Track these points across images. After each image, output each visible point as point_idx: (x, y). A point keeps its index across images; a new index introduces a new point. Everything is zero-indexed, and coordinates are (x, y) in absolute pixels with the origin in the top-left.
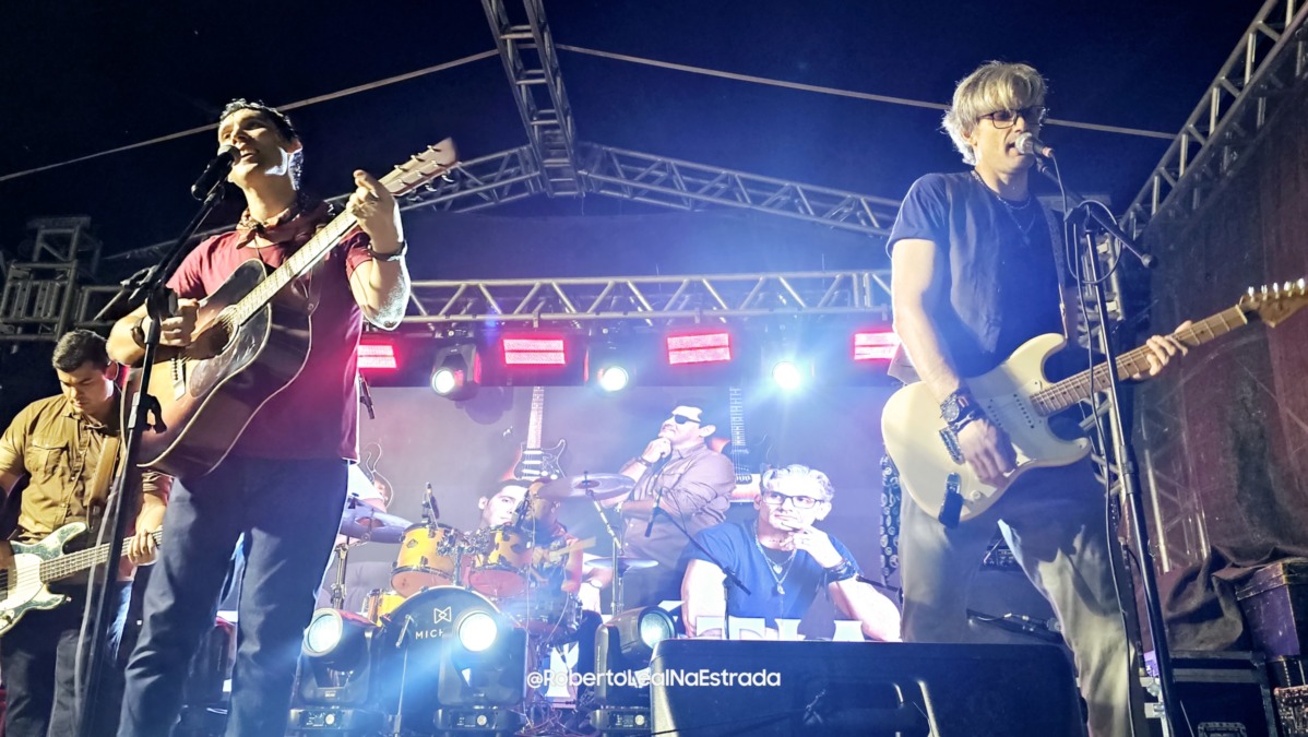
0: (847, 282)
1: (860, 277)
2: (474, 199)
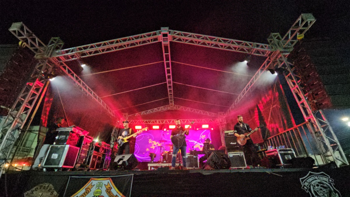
0: (201, 120)
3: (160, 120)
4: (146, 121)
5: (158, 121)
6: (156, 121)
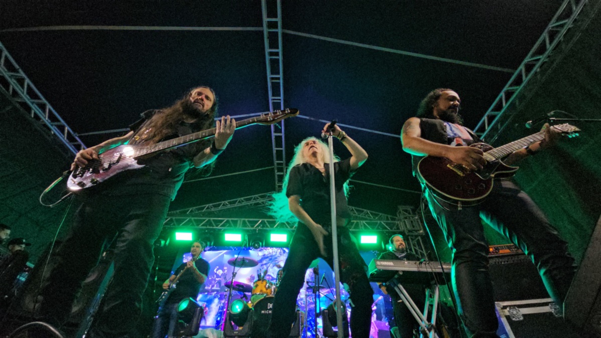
1: (360, 222)
2: (258, 204)
3: (246, 220)
5: (240, 221)
6: (237, 221)
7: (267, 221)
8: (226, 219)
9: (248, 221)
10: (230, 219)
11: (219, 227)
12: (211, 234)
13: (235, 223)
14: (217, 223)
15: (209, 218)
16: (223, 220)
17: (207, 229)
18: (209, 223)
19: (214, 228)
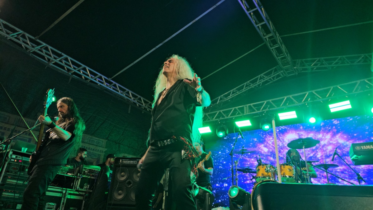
2: (267, 82)
3: (252, 104)
4: (220, 113)
5: (246, 107)
6: (243, 108)
7: (272, 101)
8: (233, 109)
9: (253, 105)
10: (237, 108)
11: (229, 117)
12: (224, 124)
13: (242, 110)
14: (227, 113)
15: (219, 111)
16: (232, 110)
17: (220, 120)
18: (220, 115)
19: (225, 118)
